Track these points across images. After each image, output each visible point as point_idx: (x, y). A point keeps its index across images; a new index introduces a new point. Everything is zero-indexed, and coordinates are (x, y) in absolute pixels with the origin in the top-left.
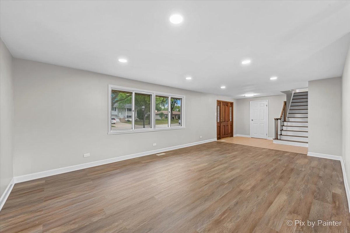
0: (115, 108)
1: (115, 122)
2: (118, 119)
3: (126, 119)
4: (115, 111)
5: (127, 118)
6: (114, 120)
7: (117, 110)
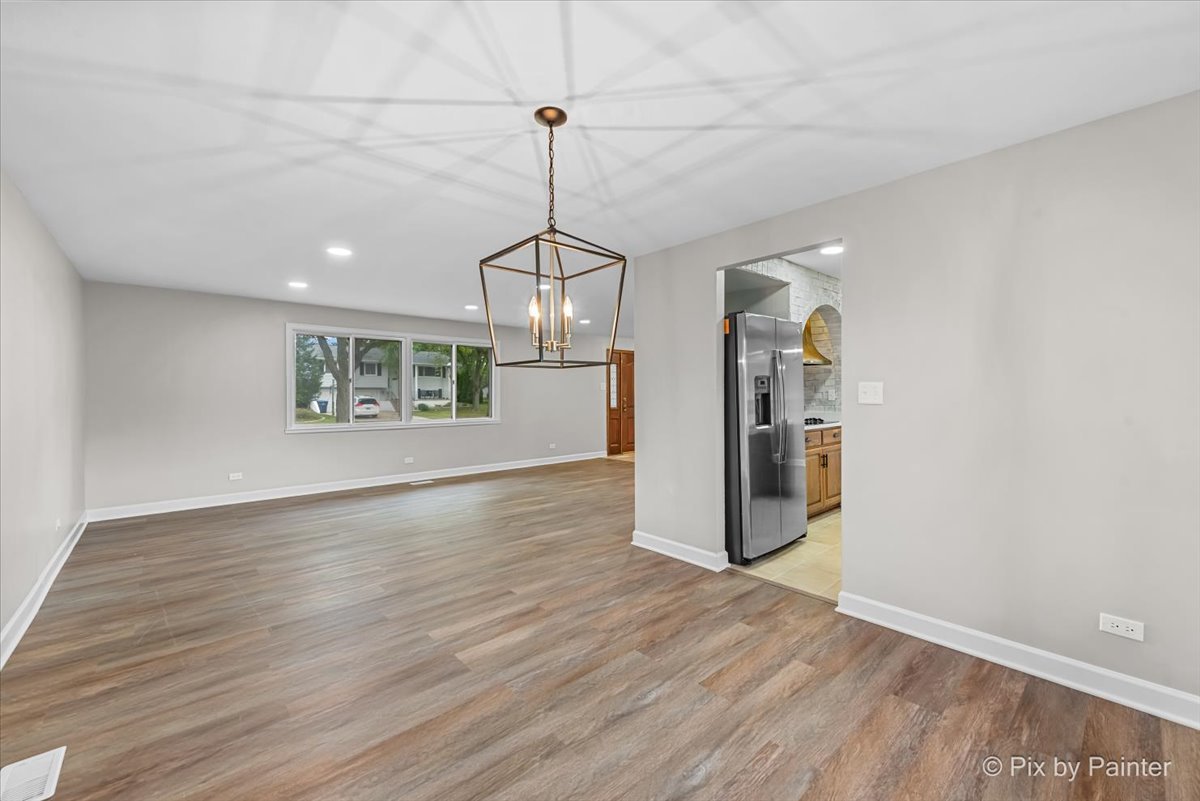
0: (379, 366)
1: (378, 412)
2: (389, 403)
3: (417, 403)
4: (379, 374)
5: (419, 397)
6: (372, 405)
7: (385, 372)
